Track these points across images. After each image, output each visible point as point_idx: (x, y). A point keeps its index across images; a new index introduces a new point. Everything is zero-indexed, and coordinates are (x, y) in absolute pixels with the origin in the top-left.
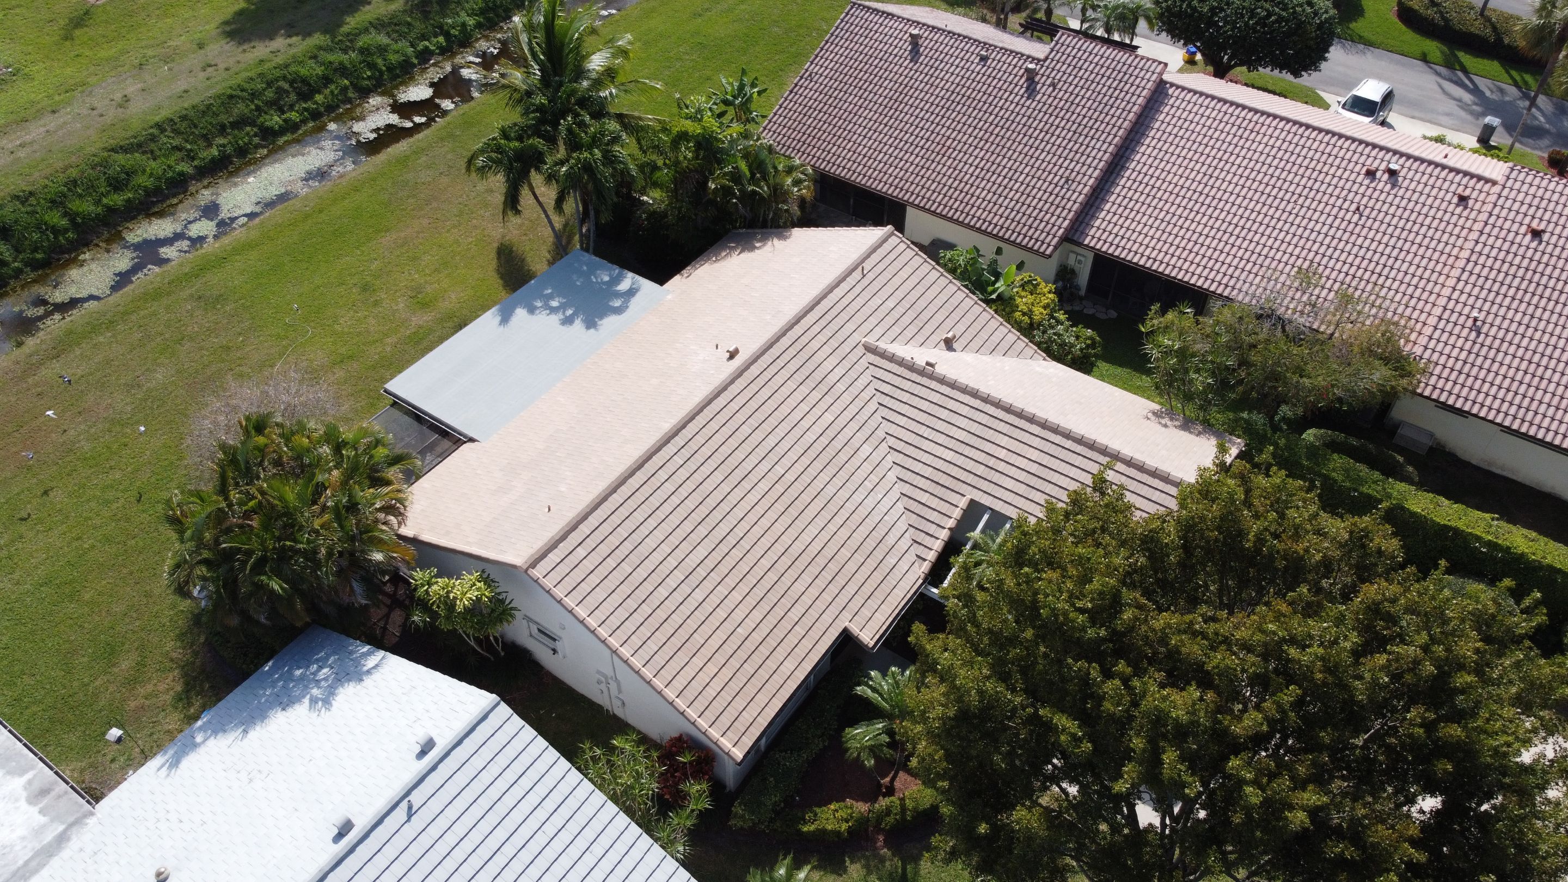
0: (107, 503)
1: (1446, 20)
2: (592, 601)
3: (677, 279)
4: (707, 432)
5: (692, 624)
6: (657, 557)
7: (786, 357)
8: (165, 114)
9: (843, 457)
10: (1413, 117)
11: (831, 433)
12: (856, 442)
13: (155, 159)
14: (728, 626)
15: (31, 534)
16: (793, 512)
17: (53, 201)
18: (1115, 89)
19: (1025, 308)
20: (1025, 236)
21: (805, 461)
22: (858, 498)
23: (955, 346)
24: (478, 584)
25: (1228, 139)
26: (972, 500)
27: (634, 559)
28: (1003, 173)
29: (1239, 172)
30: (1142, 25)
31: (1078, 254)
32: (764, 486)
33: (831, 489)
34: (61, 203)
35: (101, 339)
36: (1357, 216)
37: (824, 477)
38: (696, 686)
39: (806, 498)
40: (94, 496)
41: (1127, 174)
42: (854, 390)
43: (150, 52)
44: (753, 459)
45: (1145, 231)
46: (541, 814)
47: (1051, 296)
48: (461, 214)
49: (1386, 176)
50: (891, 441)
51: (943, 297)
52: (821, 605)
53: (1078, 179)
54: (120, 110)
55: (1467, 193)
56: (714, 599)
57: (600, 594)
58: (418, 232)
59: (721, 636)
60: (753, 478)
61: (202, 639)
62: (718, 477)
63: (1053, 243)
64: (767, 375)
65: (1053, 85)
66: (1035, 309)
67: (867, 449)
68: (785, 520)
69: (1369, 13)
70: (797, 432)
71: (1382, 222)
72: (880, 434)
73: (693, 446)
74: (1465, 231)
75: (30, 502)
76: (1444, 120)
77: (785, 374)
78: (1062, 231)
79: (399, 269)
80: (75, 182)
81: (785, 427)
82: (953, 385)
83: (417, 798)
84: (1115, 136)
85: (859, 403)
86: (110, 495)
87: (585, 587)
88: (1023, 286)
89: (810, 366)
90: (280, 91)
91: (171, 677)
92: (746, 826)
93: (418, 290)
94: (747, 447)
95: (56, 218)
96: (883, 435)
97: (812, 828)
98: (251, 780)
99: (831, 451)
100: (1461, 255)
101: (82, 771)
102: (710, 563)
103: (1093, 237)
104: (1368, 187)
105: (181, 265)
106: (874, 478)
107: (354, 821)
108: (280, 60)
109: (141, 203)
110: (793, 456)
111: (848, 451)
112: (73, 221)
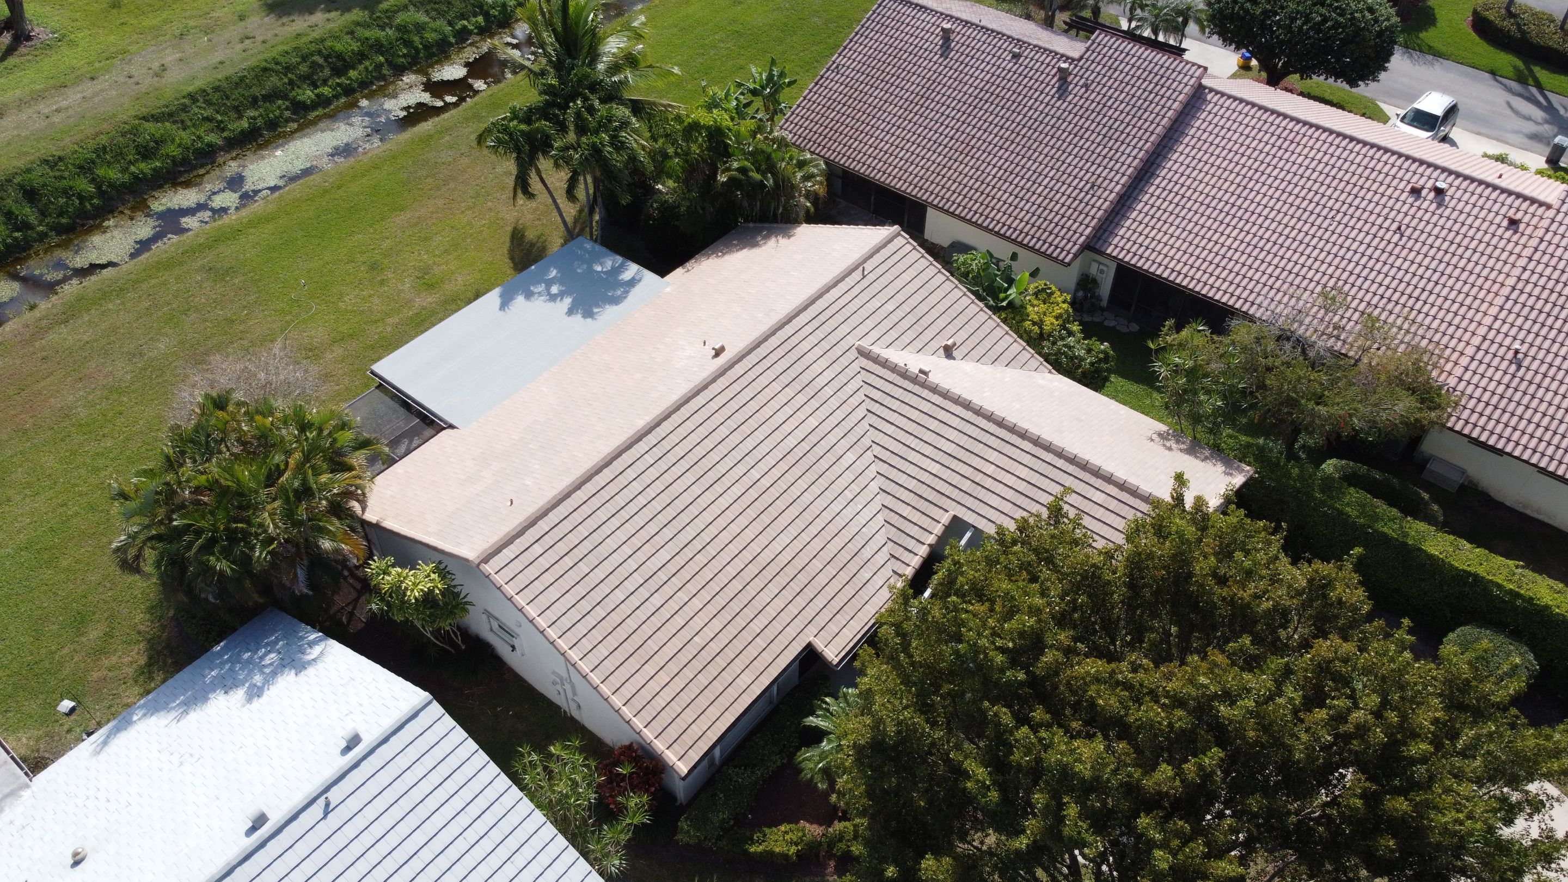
0: (96, 470)
1: (1523, 33)
2: (544, 601)
3: (679, 272)
4: (682, 431)
5: (647, 630)
6: (617, 558)
7: (773, 357)
8: (199, 84)
9: (824, 464)
10: (1478, 134)
11: (813, 439)
12: (839, 450)
13: (184, 129)
14: (685, 634)
15: (18, 498)
16: (766, 519)
17: (81, 167)
18: (1151, 92)
19: (1036, 318)
20: (1045, 242)
21: (783, 466)
22: (836, 507)
23: (955, 353)
24: (433, 576)
25: (1266, 149)
26: (955, 517)
27: (593, 559)
28: (1027, 176)
29: (1275, 184)
30: (1192, 28)
31: (1100, 263)
32: (737, 490)
33: (808, 497)
34: (89, 169)
35: (110, 306)
36: (1397, 236)
37: (802, 484)
38: (646, 694)
39: (780, 505)
40: (84, 464)
41: (1157, 182)
42: (842, 395)
43: (192, 23)
44: (729, 462)
45: (1171, 242)
46: (464, 820)
47: (1065, 306)
48: (478, 195)
49: (1432, 195)
50: (877, 450)
51: (947, 303)
52: (785, 617)
53: (1104, 185)
54: (156, 79)
55: (1519, 216)
56: (673, 606)
57: (553, 594)
58: (432, 213)
59: (677, 643)
60: (727, 481)
61: (171, 613)
62: (690, 478)
63: (1073, 251)
64: (751, 375)
65: (1086, 86)
66: (1046, 319)
67: (850, 457)
68: (757, 527)
69: (1441, 23)
70: (778, 436)
71: (1424, 244)
72: (866, 442)
73: (666, 445)
74: (1513, 257)
75: (21, 466)
76: (1512, 137)
77: (771, 375)
78: (1083, 238)
79: (409, 248)
80: (104, 148)
81: (766, 430)
82: (945, 395)
83: (335, 795)
84: (1147, 141)
85: (846, 409)
86: (100, 462)
87: (538, 586)
88: (1036, 294)
89: (799, 367)
90: (314, 65)
91: (136, 651)
92: (692, 842)
93: (426, 271)
94: (723, 450)
95: (84, 185)
96: (869, 443)
97: (761, 848)
98: (181, 764)
99: (811, 458)
100: (1507, 283)
101: (38, 739)
102: (672, 568)
103: (1116, 246)
104: (1412, 206)
105: (197, 235)
106: (855, 488)
107: (269, 815)
108: (316, 35)
109: (168, 172)
110: (770, 460)
111: (830, 458)
112: (99, 187)
